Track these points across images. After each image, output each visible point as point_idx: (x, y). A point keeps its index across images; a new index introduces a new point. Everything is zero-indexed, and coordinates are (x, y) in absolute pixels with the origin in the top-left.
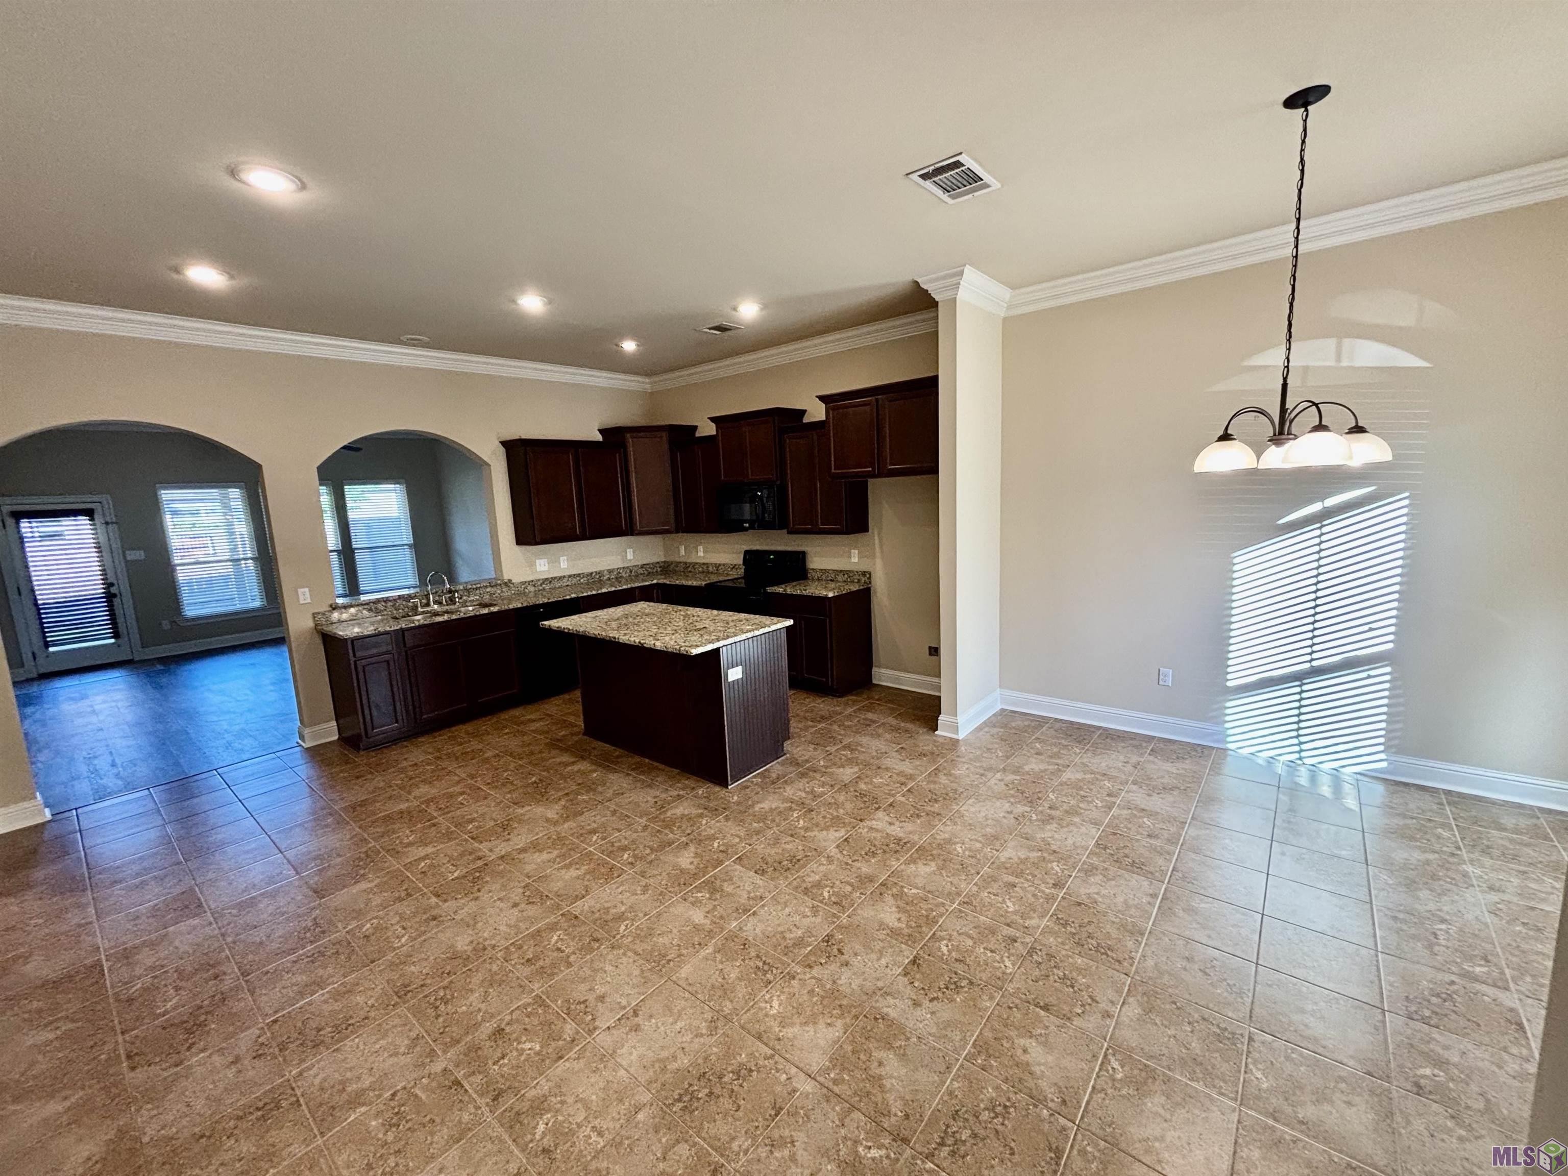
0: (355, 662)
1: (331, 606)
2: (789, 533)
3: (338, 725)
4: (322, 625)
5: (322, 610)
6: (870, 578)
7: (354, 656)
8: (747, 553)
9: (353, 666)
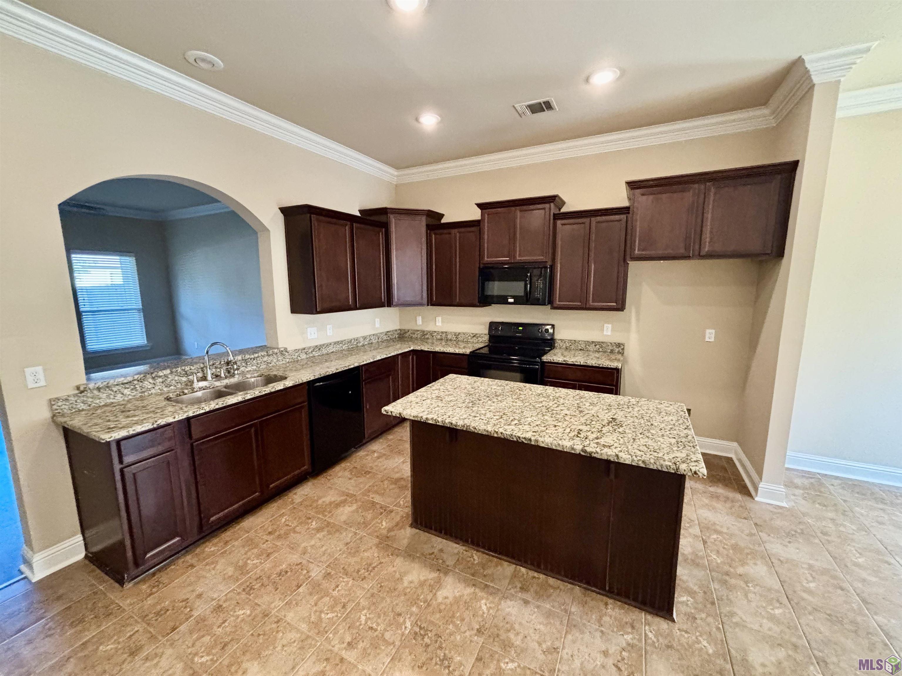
0: (122, 471)
1: (78, 388)
2: (554, 308)
3: (84, 539)
4: (63, 415)
5: (62, 394)
6: (623, 349)
7: (121, 462)
8: (493, 326)
9: (118, 477)
